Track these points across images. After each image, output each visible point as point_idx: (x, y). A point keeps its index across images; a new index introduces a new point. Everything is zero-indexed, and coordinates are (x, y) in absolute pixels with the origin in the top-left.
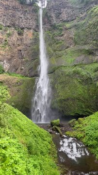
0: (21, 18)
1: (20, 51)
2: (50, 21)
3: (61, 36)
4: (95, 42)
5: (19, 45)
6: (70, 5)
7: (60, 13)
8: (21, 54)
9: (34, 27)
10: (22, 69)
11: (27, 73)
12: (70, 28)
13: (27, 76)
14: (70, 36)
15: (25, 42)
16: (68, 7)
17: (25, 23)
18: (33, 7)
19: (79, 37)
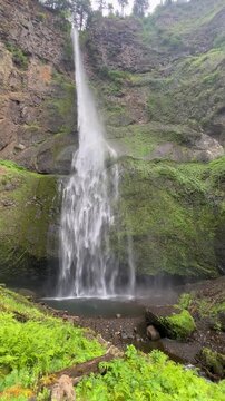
0: (26, 28)
1: (18, 102)
2: (95, 60)
3: (120, 96)
4: (194, 121)
5: (13, 89)
6: (140, 41)
7: (119, 52)
8: (21, 111)
9: (55, 60)
10: (17, 149)
11: (34, 160)
12: (139, 86)
13: (31, 169)
14: (140, 101)
15: (31, 86)
16: (136, 45)
17: (35, 44)
18: (57, 18)
19: (159, 106)
